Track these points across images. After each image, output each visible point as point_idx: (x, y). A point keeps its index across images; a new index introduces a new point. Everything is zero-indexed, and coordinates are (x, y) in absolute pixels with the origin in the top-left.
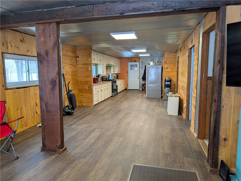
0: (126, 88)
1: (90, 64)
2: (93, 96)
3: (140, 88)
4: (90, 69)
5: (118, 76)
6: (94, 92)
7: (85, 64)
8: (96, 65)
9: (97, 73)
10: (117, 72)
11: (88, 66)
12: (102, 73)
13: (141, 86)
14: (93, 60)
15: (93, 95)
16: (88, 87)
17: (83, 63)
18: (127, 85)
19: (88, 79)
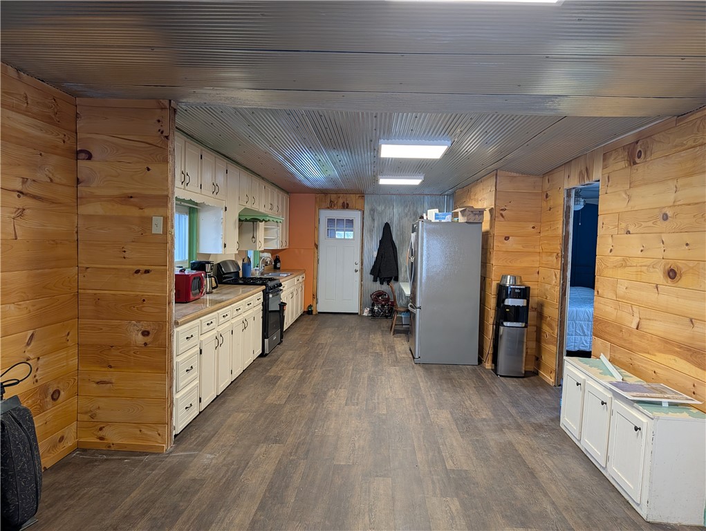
0: (310, 306)
1: (163, 200)
2: (171, 387)
3: (362, 306)
4: (157, 228)
5: (277, 261)
6: (176, 360)
7: (127, 199)
8: (193, 210)
9: (198, 248)
10: (275, 245)
11: (145, 210)
12: (220, 250)
13: (368, 300)
14: (178, 183)
15: (172, 379)
16: (145, 333)
17: (116, 192)
18: (315, 296)
19: (144, 287)
